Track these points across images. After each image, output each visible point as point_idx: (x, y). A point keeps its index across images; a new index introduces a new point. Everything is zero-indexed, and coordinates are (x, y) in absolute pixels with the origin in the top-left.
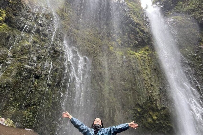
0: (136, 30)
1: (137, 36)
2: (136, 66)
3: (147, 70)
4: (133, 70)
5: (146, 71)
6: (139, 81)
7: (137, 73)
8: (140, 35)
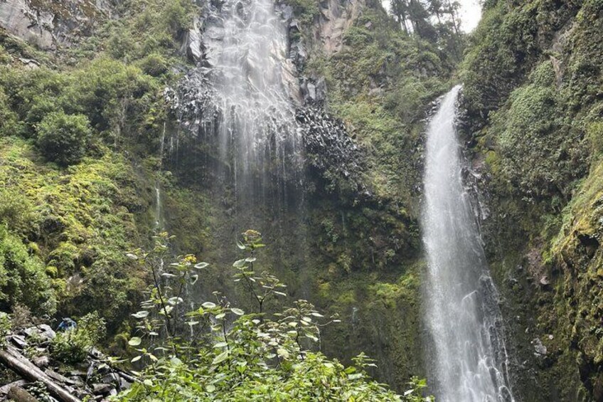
0: (383, 221)
1: (391, 236)
2: (379, 331)
3: (406, 337)
4: (373, 343)
5: (405, 339)
6: (384, 371)
7: (380, 351)
8: (397, 232)
